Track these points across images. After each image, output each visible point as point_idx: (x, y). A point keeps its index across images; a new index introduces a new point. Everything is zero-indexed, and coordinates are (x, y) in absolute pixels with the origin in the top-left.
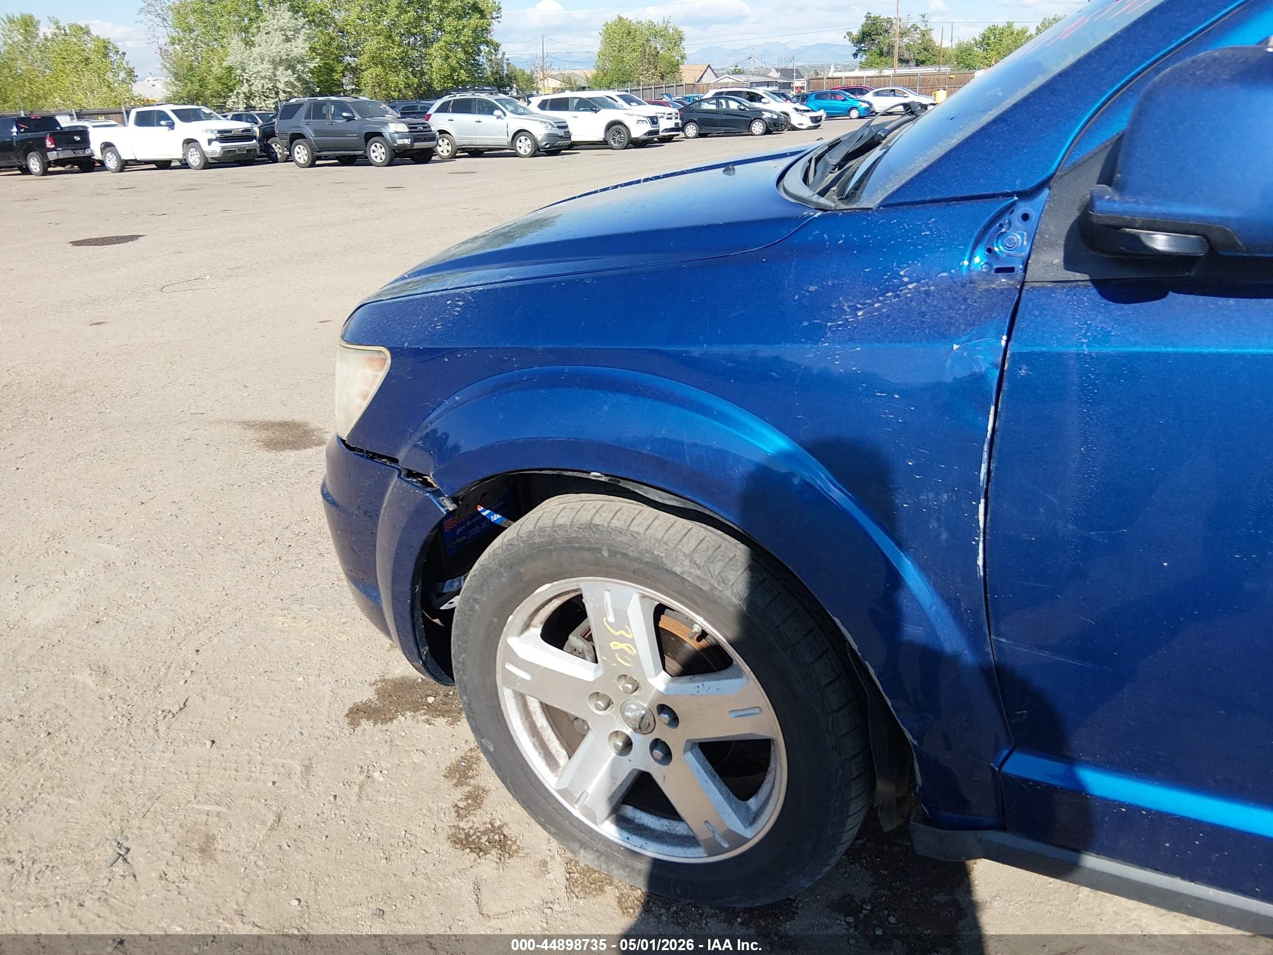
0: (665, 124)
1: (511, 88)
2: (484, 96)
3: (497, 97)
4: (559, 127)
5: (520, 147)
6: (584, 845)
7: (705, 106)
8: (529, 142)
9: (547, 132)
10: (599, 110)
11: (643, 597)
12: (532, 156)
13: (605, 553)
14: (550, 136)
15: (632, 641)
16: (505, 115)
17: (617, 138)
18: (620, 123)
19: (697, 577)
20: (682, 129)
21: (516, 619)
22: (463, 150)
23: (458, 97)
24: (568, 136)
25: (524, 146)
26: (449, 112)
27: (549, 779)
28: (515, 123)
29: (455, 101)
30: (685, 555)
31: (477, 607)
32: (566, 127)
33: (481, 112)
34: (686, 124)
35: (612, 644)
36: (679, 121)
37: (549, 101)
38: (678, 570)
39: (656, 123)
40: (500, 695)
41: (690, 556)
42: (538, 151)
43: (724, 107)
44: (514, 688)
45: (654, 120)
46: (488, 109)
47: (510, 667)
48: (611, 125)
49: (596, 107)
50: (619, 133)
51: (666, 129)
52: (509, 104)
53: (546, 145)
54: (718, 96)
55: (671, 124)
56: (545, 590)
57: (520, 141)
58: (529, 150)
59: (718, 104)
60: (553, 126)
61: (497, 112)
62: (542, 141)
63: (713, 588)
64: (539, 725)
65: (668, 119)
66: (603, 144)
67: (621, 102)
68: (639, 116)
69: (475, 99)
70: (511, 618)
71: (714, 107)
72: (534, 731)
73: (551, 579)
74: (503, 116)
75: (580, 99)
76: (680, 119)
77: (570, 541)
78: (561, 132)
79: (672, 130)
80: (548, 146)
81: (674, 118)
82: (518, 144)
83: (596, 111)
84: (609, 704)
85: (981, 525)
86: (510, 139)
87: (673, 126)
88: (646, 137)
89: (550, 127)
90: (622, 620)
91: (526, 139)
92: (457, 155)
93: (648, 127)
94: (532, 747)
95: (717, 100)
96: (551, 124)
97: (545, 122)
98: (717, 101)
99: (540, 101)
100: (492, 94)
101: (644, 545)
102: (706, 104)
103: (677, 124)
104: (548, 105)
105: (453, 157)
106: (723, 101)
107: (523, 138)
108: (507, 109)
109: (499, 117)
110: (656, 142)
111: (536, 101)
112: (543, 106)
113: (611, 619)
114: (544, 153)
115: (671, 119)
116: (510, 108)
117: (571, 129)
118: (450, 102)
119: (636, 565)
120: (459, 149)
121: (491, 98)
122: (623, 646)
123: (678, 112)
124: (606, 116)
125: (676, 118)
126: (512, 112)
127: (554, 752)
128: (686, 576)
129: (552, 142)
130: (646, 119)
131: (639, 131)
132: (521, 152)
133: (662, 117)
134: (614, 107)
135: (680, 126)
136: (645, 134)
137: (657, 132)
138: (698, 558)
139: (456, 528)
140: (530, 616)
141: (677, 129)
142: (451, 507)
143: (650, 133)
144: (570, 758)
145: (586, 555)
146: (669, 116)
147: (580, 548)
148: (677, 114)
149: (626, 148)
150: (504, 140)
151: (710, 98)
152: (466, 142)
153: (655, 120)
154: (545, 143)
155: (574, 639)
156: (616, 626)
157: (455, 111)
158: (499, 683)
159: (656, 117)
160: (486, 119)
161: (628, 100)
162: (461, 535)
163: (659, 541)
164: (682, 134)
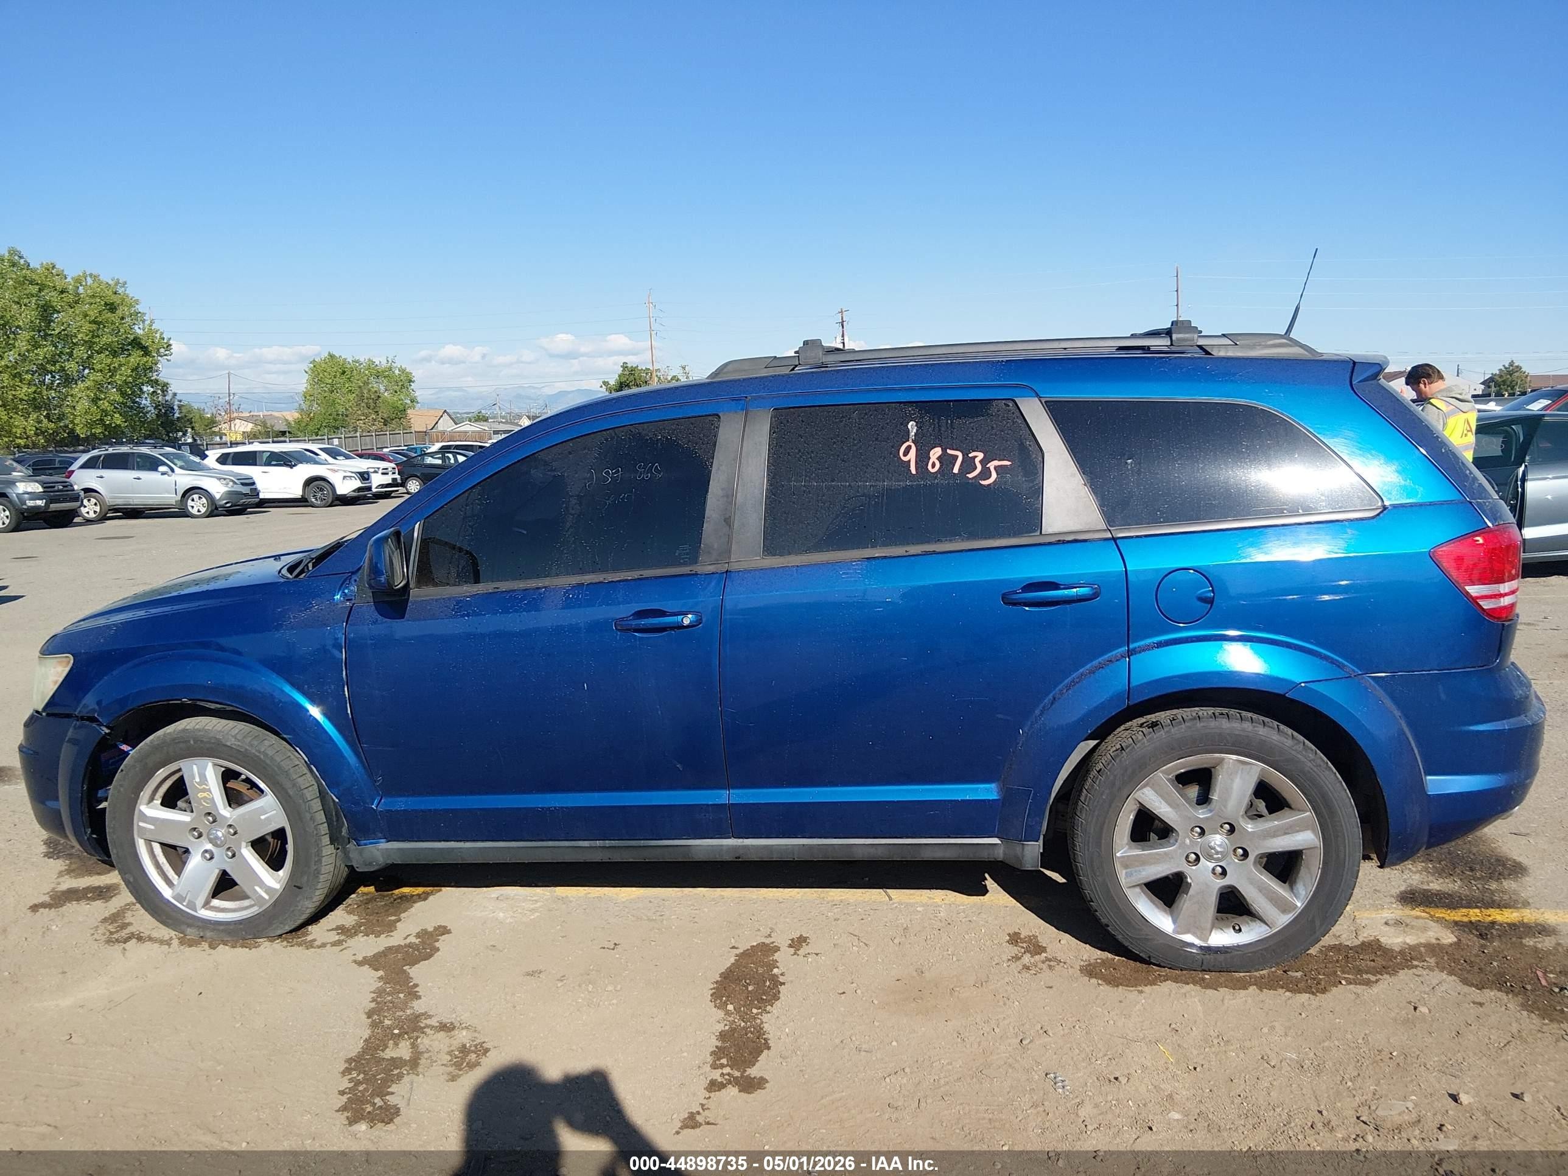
0: (377, 481)
1: (185, 434)
2: (144, 450)
3: (162, 451)
4: (243, 484)
5: (193, 507)
6: (189, 926)
7: (429, 460)
8: (204, 500)
9: (226, 489)
10: (295, 465)
11: (215, 765)
12: (208, 517)
13: (192, 742)
14: (230, 493)
15: (209, 790)
16: (173, 470)
17: (319, 495)
18: (323, 479)
19: (239, 745)
20: (403, 485)
21: (145, 794)
22: (116, 510)
23: (111, 450)
24: (256, 493)
25: (197, 505)
26: (99, 468)
27: (167, 893)
28: (185, 479)
29: (106, 455)
30: (232, 736)
31: (122, 789)
32: (254, 484)
33: (140, 468)
34: (407, 479)
35: (199, 795)
36: (398, 477)
37: (231, 456)
38: (229, 744)
39: (368, 479)
40: (136, 844)
41: (235, 737)
42: (215, 510)
43: (452, 461)
44: (145, 837)
45: (364, 476)
46: (152, 464)
47: (141, 824)
48: (309, 482)
49: (291, 462)
50: (321, 490)
51: (383, 485)
52: (178, 460)
53: (226, 503)
54: (444, 450)
55: (387, 479)
56: (161, 773)
57: (193, 500)
58: (203, 510)
59: (443, 458)
60: (235, 483)
61: (162, 469)
62: (221, 499)
63: (246, 750)
64: (161, 862)
65: (383, 474)
66: (301, 502)
67: (324, 456)
68: (345, 471)
69: (133, 453)
70: (142, 793)
71: (439, 462)
72: (158, 866)
73: (163, 765)
74: (170, 473)
75: (272, 453)
76: (399, 474)
77: (174, 739)
78: (246, 490)
79: (388, 486)
80: (228, 505)
81: (390, 473)
82: (190, 503)
83: (291, 467)
84: (200, 836)
85: (347, 696)
86: (179, 497)
87: (390, 482)
88: (356, 494)
89: (231, 483)
90: (203, 779)
91: (200, 498)
92: (108, 515)
93: (357, 484)
94: (157, 875)
95: (443, 454)
96: (233, 481)
97: (225, 479)
98: (443, 456)
99: (219, 455)
100: (155, 447)
101: (211, 735)
102: (430, 458)
103: (394, 480)
104: (230, 460)
105: (102, 518)
106: (450, 456)
107: (196, 497)
108: (175, 464)
109: (163, 474)
110: (370, 498)
111: (213, 455)
112: (223, 460)
113: (197, 780)
114: (225, 512)
115: (387, 474)
116: (179, 463)
117: (259, 486)
118: (100, 456)
119: (208, 746)
120: (109, 510)
121: (155, 453)
122: (205, 794)
123: (394, 466)
124: (306, 471)
125: (394, 473)
126: (181, 467)
127: (170, 877)
128: (233, 746)
129: (234, 501)
130: (353, 475)
131: (346, 487)
132: (194, 511)
133: (375, 472)
134: (316, 463)
135: (399, 481)
136: (354, 491)
137: (369, 489)
138: (238, 737)
139: (108, 760)
140: (153, 792)
141: (394, 483)
142: (107, 731)
143: (359, 489)
144: (179, 877)
145: (182, 745)
146: (385, 471)
147: (179, 742)
148: (394, 468)
149: (330, 506)
150: (172, 498)
151: (436, 452)
152: (119, 502)
153: (366, 476)
154: (225, 502)
155: (180, 803)
156: (200, 784)
157: (106, 466)
158: (136, 836)
159: (368, 473)
160: (147, 476)
161: (334, 453)
162: (111, 765)
163: (220, 731)
164: (401, 490)
